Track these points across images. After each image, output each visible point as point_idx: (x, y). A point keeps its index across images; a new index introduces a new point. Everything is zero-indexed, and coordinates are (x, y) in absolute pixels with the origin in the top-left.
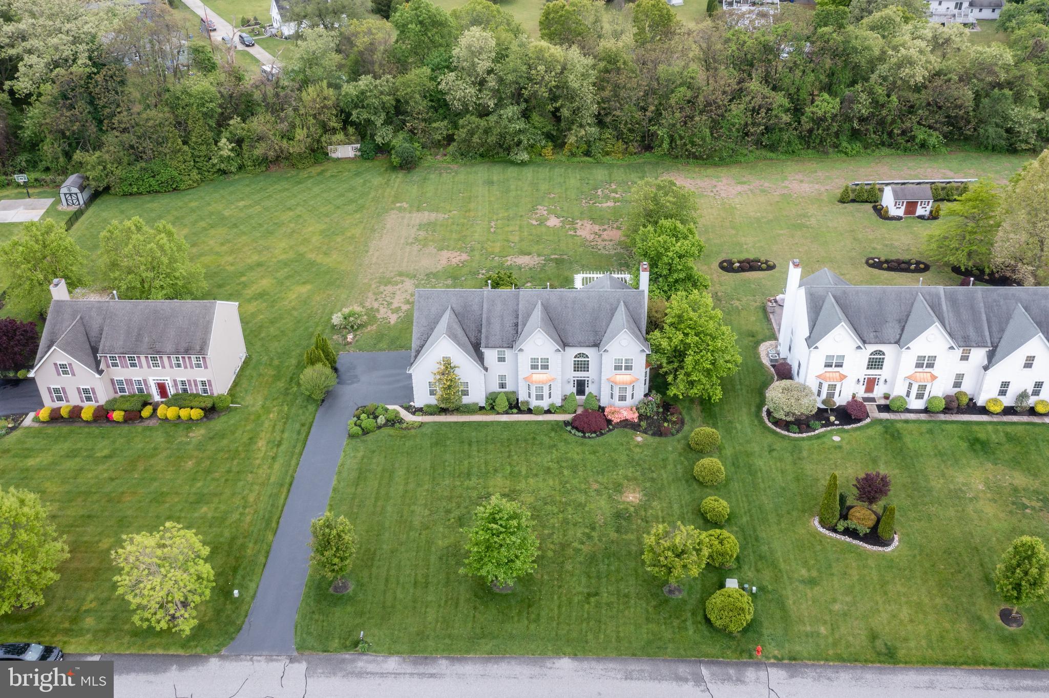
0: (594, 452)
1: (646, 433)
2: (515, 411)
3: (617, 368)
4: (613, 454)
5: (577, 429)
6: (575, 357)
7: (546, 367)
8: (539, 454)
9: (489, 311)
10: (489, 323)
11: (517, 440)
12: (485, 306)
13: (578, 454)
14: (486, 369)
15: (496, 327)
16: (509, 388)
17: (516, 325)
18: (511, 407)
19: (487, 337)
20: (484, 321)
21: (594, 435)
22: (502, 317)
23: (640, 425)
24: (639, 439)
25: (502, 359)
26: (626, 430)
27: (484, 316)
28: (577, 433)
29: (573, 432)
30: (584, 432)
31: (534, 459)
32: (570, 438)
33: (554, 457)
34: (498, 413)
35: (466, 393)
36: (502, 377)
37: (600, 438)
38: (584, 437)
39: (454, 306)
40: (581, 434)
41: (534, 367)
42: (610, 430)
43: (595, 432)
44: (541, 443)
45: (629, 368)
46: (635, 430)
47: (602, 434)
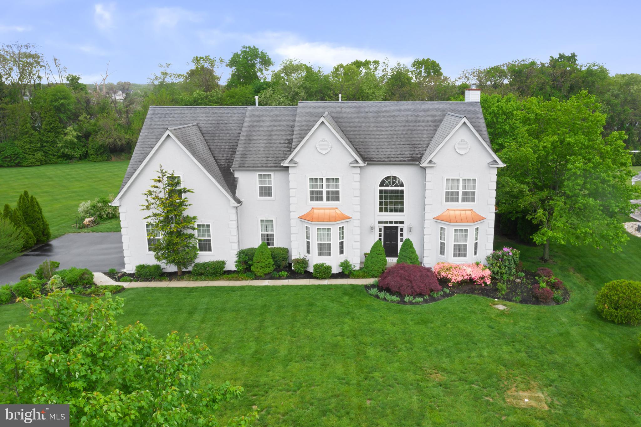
0: (424, 322)
1: (510, 300)
2: (285, 274)
3: (451, 197)
4: (461, 325)
5: (388, 290)
6: (382, 184)
7: (334, 196)
8: (318, 325)
9: (252, 127)
10: (249, 139)
11: (280, 307)
12: (247, 123)
13: (394, 325)
14: (239, 202)
15: (260, 143)
16: (278, 243)
17: (290, 142)
18: (278, 268)
19: (244, 156)
20: (242, 138)
21: (419, 299)
22: (270, 134)
23: (496, 290)
24: (501, 307)
25: (266, 192)
26: (473, 296)
27: (244, 132)
28: (388, 296)
29: (382, 295)
30: (402, 296)
31: (308, 331)
32: (376, 303)
33: (346, 328)
34: (257, 278)
35: (206, 246)
36: (268, 223)
37: (433, 304)
38: (403, 302)
39: (201, 124)
40: (395, 298)
41: (316, 196)
42: (446, 295)
43: (421, 295)
44: (324, 311)
45: (469, 197)
46: (488, 296)
47: (433, 299)
